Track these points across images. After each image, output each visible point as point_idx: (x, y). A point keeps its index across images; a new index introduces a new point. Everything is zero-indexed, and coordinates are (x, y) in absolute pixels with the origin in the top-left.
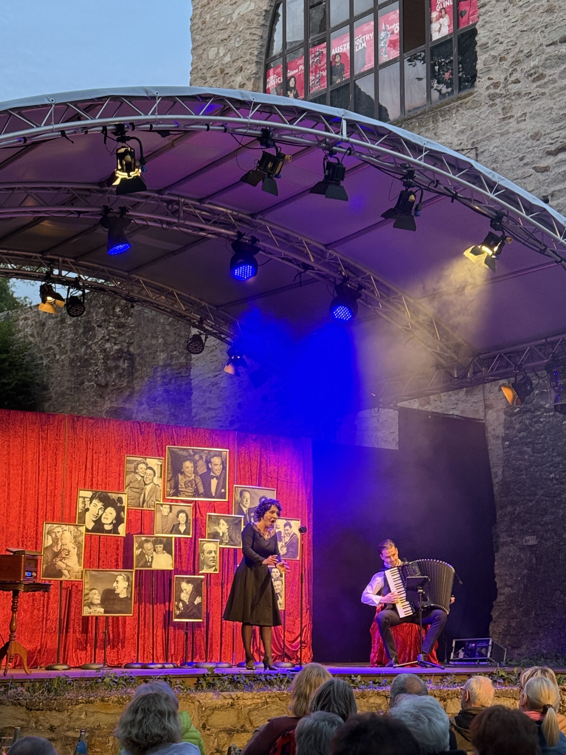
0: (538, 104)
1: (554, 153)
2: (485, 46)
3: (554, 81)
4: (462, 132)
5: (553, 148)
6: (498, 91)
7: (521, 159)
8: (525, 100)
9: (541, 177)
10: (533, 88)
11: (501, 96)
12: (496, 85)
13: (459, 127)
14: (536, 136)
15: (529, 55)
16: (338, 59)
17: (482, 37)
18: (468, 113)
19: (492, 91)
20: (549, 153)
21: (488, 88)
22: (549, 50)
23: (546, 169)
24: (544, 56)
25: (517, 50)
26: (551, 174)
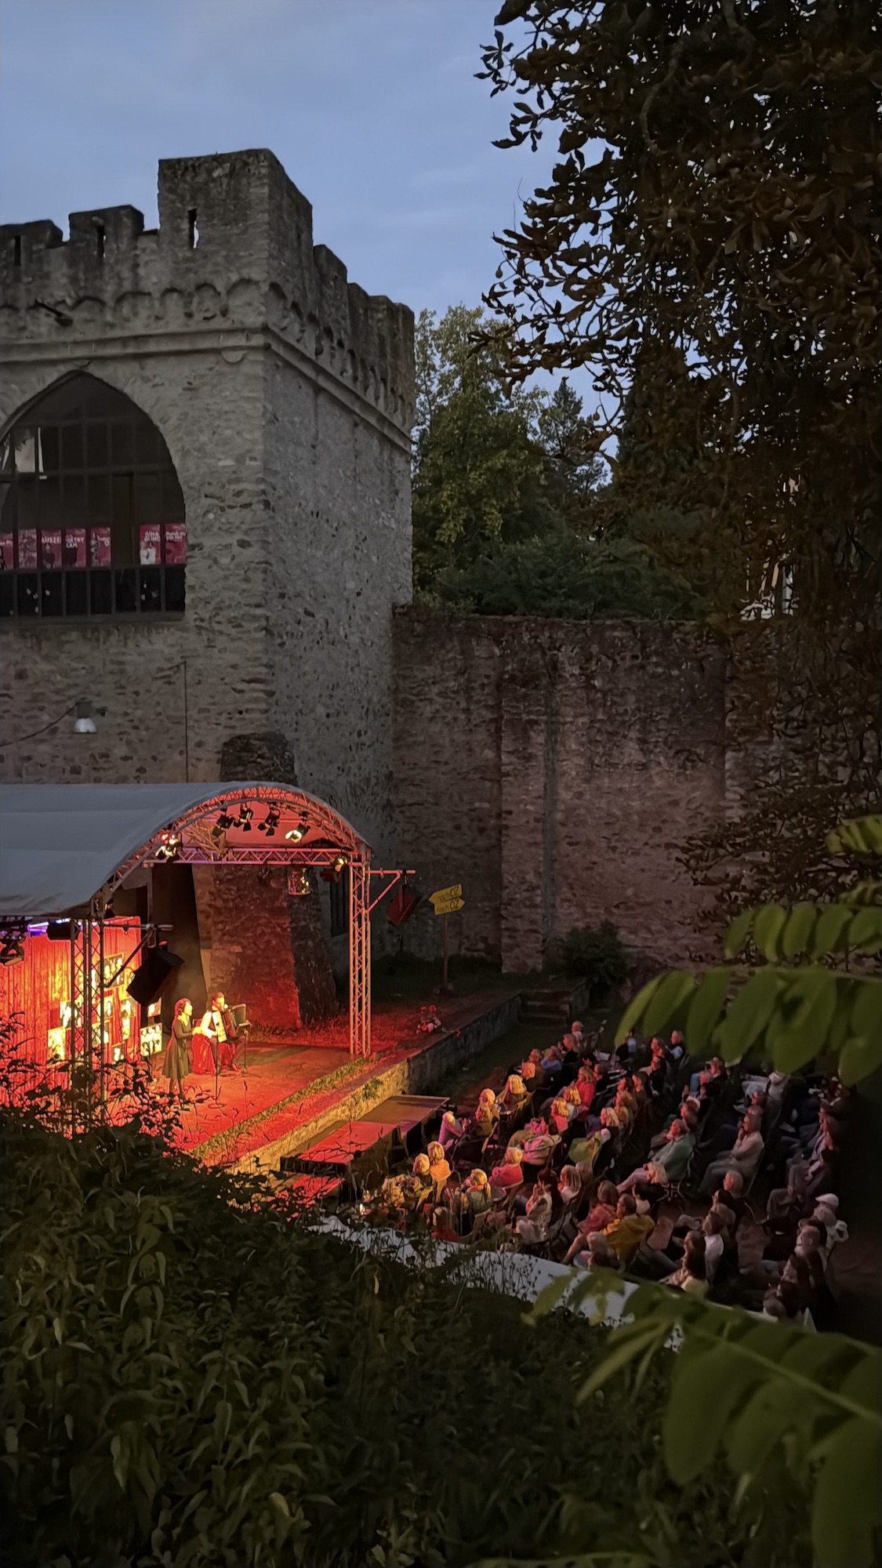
0: (237, 644)
1: (249, 682)
2: (192, 587)
3: (249, 632)
4: (172, 646)
5: (247, 678)
6: (203, 624)
7: (222, 679)
8: (224, 638)
9: (237, 695)
10: (233, 632)
11: (206, 629)
12: (202, 620)
13: (170, 640)
14: (234, 667)
15: (230, 606)
16: (48, 547)
17: (190, 580)
18: (178, 634)
19: (198, 623)
20: (243, 681)
21: (195, 620)
22: (246, 608)
23: (241, 691)
24: (242, 612)
25: (219, 599)
26: (247, 696)
